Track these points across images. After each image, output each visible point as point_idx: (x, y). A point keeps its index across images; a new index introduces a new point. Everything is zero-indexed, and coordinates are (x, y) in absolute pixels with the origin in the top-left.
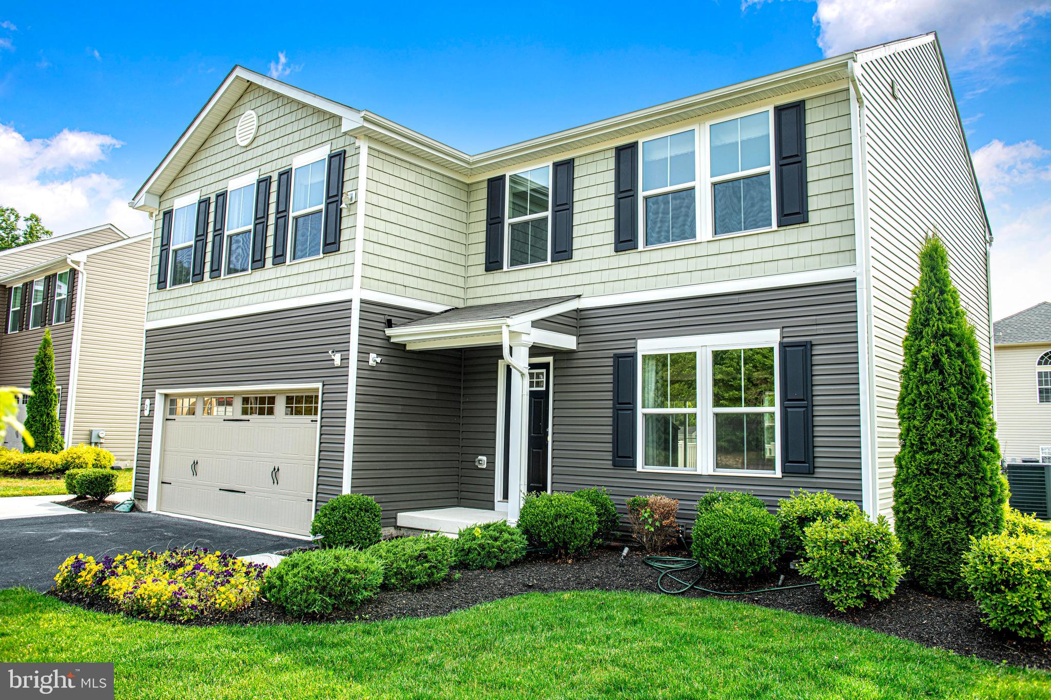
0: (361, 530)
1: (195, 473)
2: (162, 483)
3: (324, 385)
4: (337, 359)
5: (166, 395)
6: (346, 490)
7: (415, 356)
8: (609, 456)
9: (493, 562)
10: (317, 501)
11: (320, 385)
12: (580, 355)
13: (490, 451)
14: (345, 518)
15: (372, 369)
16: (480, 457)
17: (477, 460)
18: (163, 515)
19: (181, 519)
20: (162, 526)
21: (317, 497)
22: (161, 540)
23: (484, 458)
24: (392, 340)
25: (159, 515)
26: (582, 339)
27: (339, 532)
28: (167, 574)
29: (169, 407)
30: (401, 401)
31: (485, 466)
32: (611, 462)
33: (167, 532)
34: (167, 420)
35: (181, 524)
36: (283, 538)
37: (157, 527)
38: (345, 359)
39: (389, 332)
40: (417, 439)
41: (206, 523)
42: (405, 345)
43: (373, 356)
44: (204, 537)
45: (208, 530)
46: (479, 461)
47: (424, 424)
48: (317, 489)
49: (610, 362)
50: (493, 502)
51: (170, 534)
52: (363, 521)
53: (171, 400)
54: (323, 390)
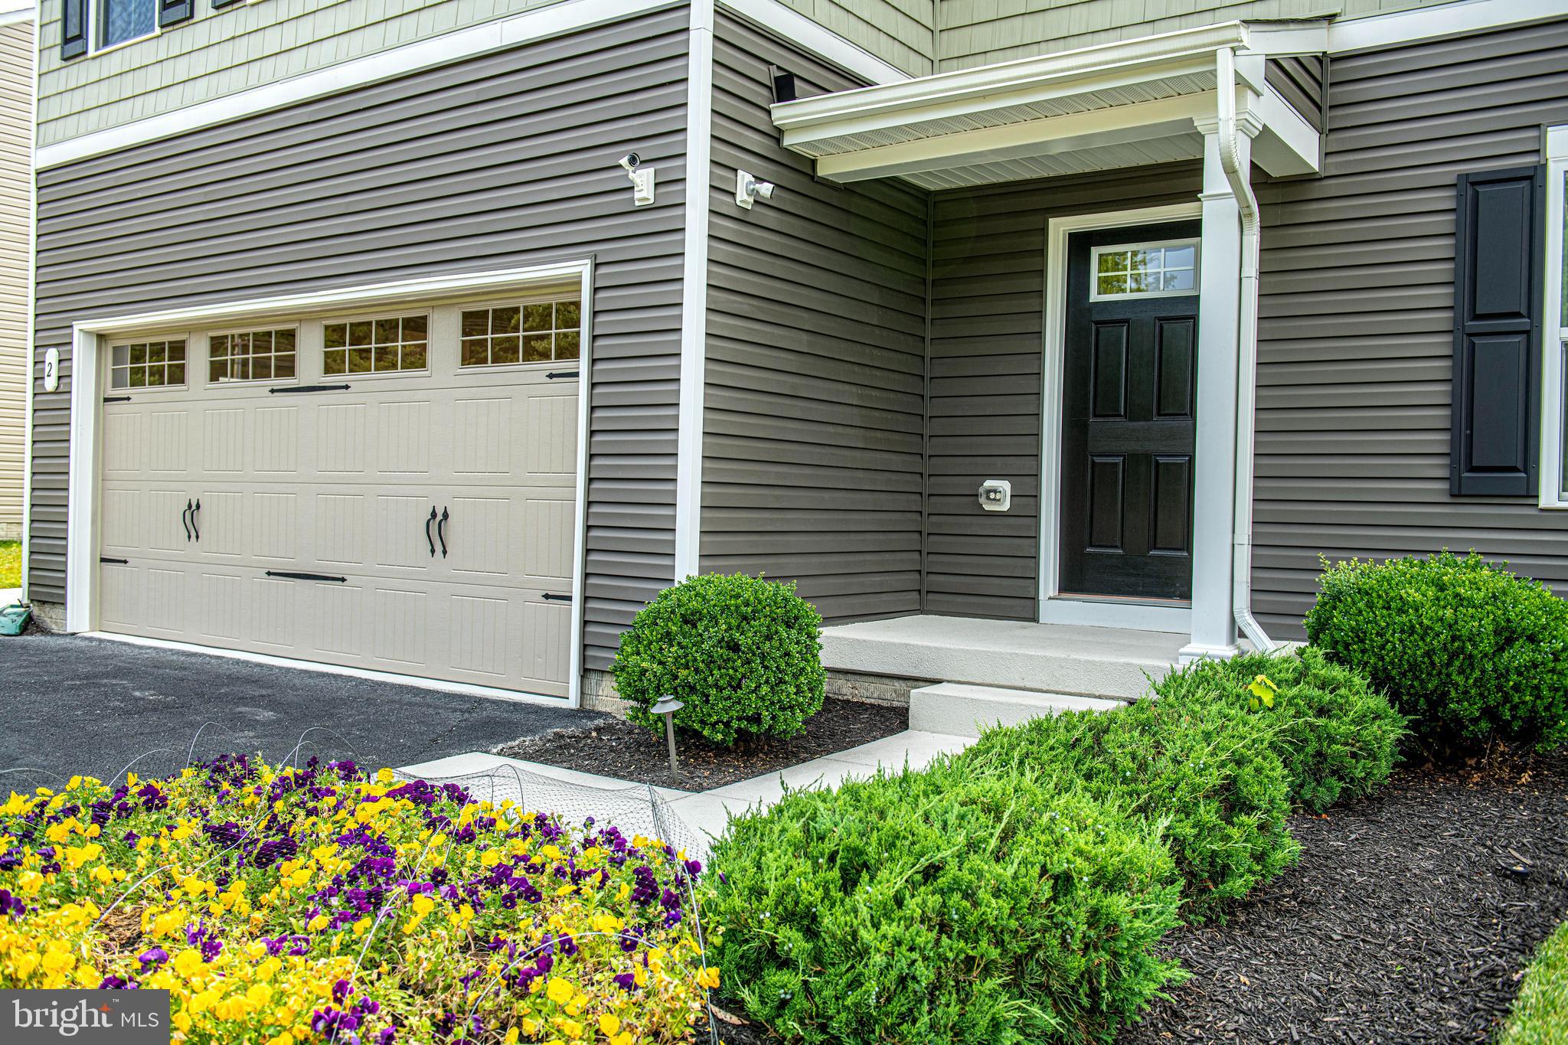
0: (781, 681)
1: (193, 532)
2: (103, 560)
3: (597, 266)
4: (643, 182)
5: (102, 337)
6: (686, 565)
7: (835, 198)
8: (1438, 467)
9: (1330, 789)
10: (586, 599)
11: (582, 268)
12: (1331, 187)
13: (1024, 465)
14: (735, 647)
15: (742, 218)
16: (989, 483)
17: (981, 490)
18: (113, 642)
19: (165, 650)
20: (119, 673)
21: (584, 586)
22: (128, 713)
23: (1005, 486)
24: (788, 141)
25: (101, 641)
26: (1338, 141)
27: (721, 689)
28: (238, 888)
29: (110, 367)
30: (808, 321)
31: (1005, 507)
32: (1444, 486)
33: (140, 689)
34: (106, 400)
35: (170, 665)
36: (480, 701)
37: (107, 675)
38: (671, 182)
39: (783, 114)
40: (840, 429)
41: (238, 662)
42: (813, 163)
43: (744, 178)
44: (253, 701)
45: (255, 682)
46: (988, 492)
47: (854, 389)
48: (585, 563)
49: (1445, 199)
50: (1034, 599)
51: (150, 695)
52: (787, 654)
53: (115, 348)
54: (594, 279)
